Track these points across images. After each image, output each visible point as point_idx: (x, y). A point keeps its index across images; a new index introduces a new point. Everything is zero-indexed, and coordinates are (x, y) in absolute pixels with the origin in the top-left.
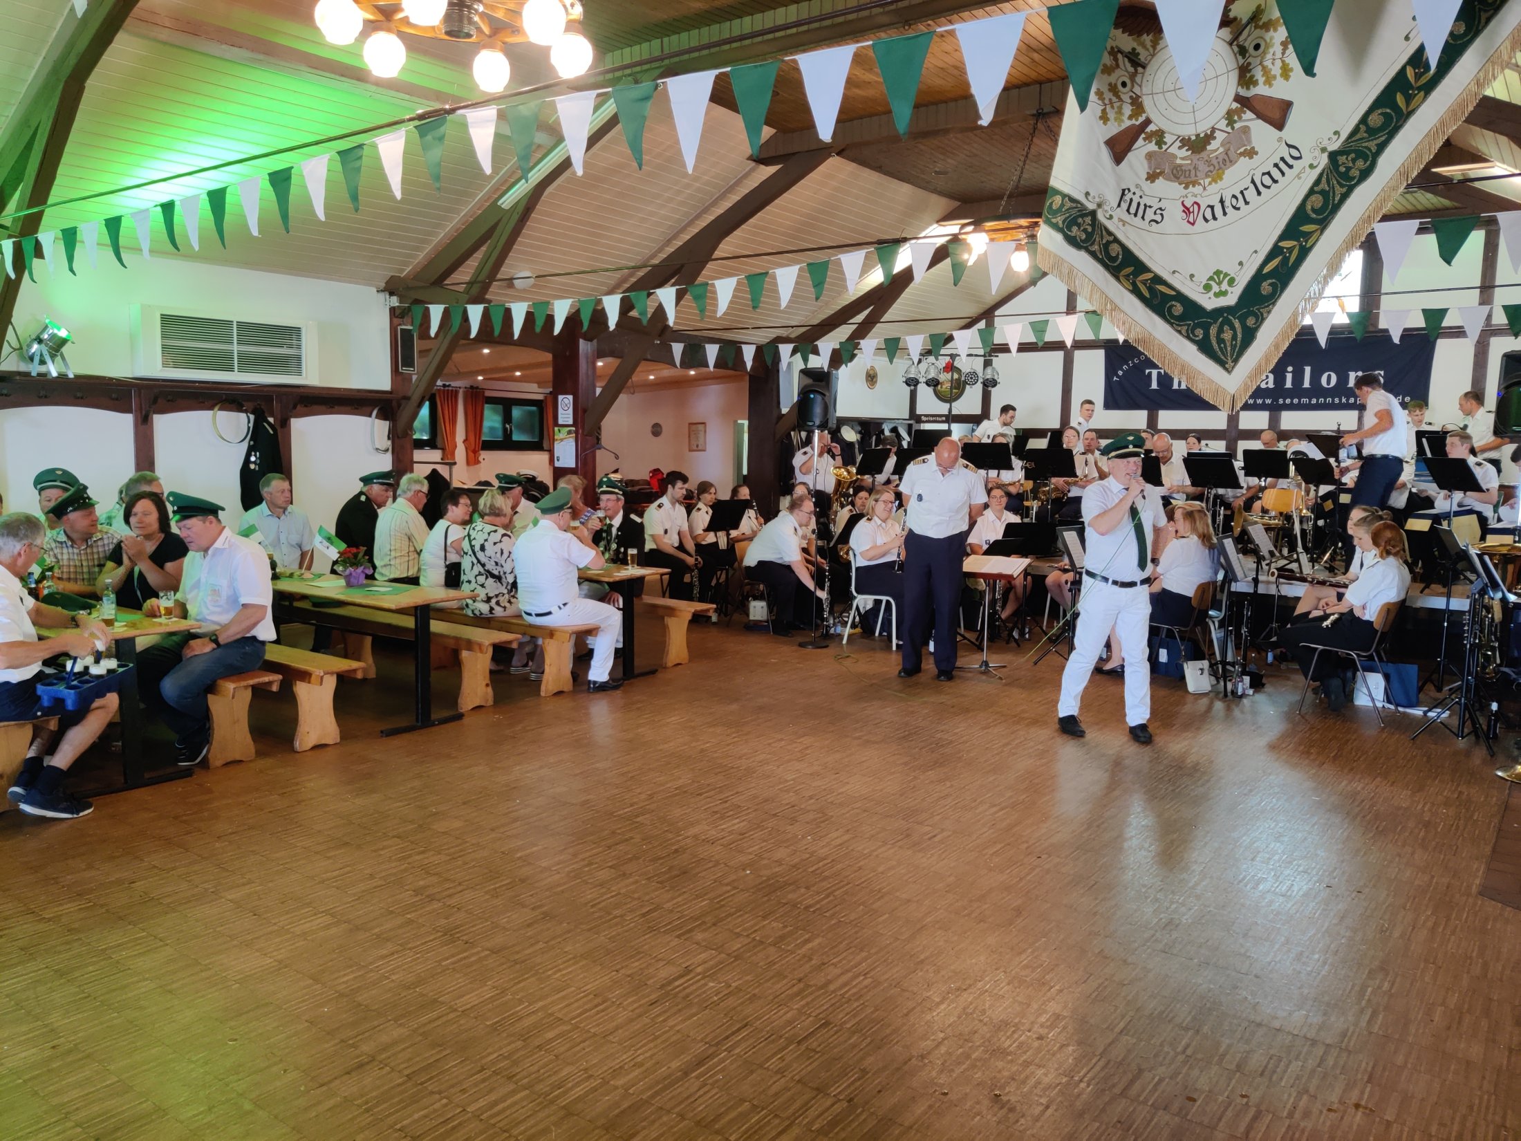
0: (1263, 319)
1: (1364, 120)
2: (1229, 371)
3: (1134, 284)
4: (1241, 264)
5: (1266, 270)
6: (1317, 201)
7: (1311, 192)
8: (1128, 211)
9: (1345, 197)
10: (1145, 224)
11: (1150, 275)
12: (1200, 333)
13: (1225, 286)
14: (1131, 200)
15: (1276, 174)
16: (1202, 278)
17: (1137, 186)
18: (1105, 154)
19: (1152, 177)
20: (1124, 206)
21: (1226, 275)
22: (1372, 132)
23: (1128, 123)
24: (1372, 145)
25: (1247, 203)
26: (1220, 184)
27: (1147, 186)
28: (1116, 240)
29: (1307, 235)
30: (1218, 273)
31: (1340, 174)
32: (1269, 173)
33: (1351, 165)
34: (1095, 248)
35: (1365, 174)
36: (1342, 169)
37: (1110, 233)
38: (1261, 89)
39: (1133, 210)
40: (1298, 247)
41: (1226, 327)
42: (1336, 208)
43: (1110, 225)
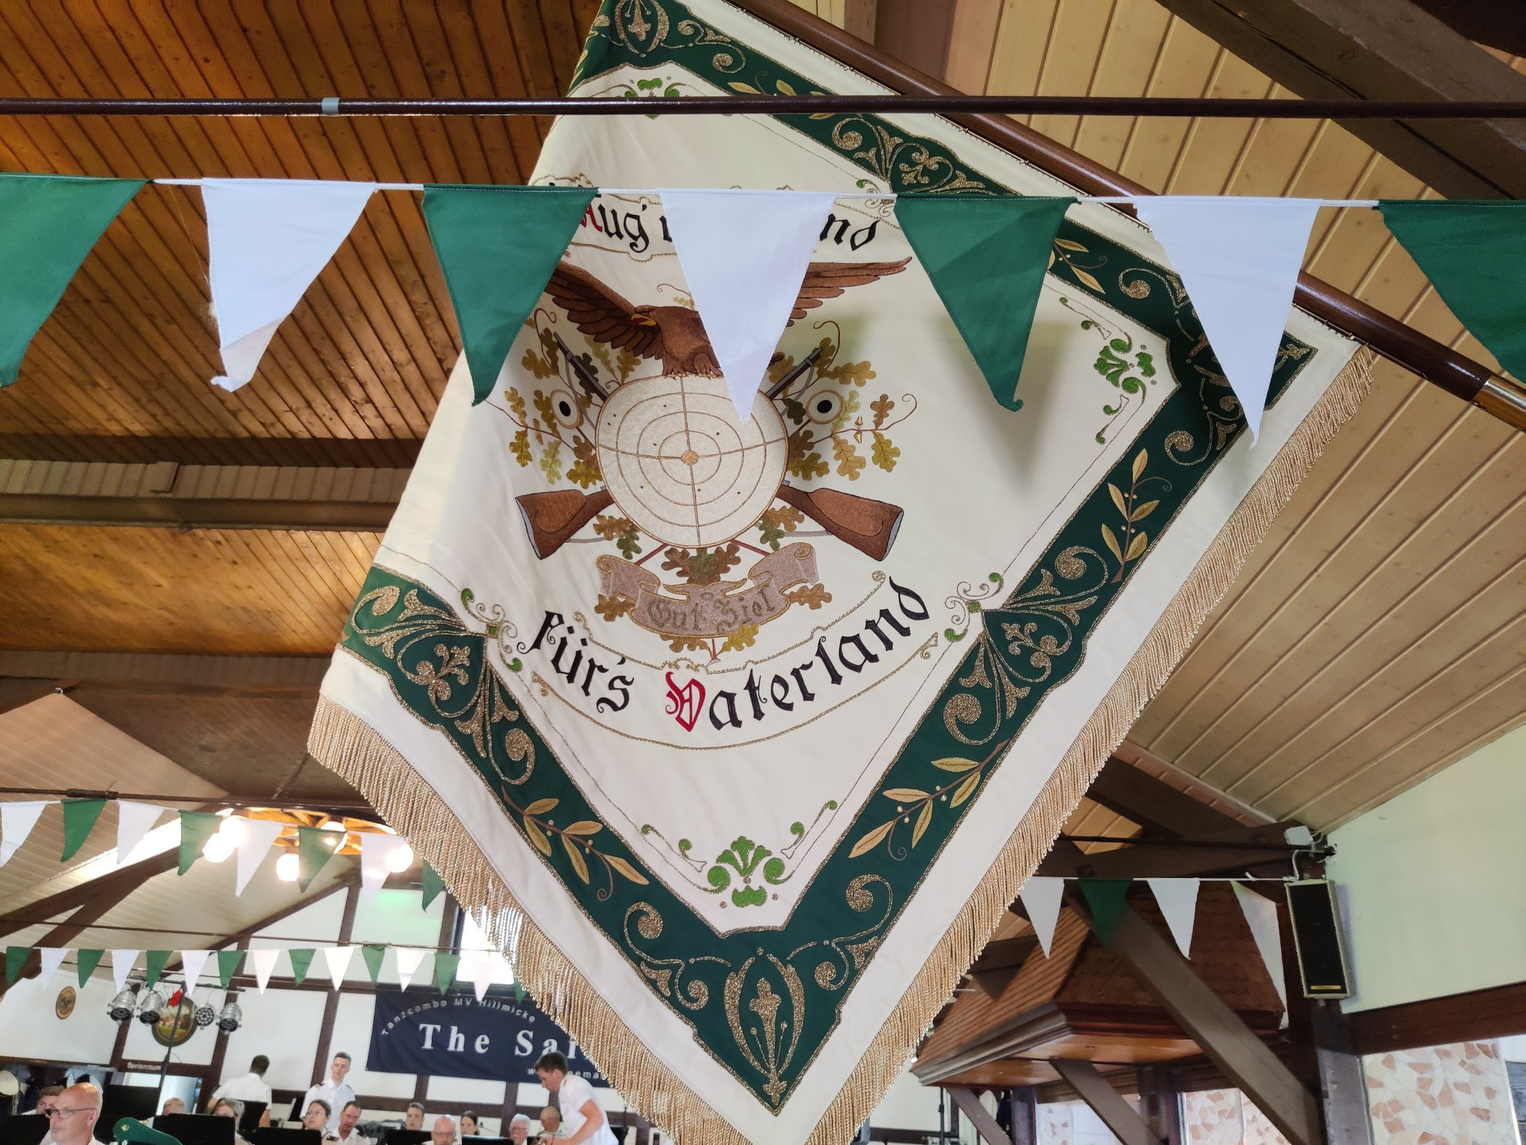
0: (855, 974)
1: (1048, 560)
2: (774, 1105)
3: (555, 842)
4: (797, 829)
5: (857, 851)
6: (968, 709)
7: (952, 688)
8: (556, 661)
9: (1028, 707)
10: (588, 703)
11: (594, 828)
12: (700, 990)
13: (758, 879)
14: (564, 642)
15: (872, 642)
16: (708, 851)
17: (579, 616)
18: (516, 522)
19: (609, 609)
20: (549, 650)
21: (762, 852)
22: (1067, 587)
23: (566, 484)
24: (1072, 611)
25: (808, 697)
26: (748, 653)
27: (596, 622)
28: (523, 723)
29: (954, 781)
30: (742, 844)
31: (1011, 658)
32: (856, 639)
33: (1029, 643)
34: (472, 728)
35: (1066, 665)
36: (1015, 649)
37: (511, 703)
38: (834, 481)
39: (566, 663)
40: (930, 804)
41: (763, 985)
42: (1012, 729)
43: (515, 685)
